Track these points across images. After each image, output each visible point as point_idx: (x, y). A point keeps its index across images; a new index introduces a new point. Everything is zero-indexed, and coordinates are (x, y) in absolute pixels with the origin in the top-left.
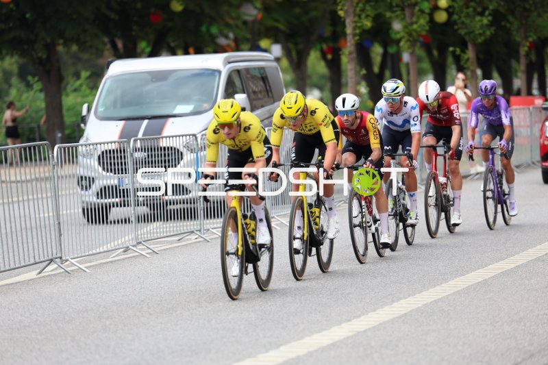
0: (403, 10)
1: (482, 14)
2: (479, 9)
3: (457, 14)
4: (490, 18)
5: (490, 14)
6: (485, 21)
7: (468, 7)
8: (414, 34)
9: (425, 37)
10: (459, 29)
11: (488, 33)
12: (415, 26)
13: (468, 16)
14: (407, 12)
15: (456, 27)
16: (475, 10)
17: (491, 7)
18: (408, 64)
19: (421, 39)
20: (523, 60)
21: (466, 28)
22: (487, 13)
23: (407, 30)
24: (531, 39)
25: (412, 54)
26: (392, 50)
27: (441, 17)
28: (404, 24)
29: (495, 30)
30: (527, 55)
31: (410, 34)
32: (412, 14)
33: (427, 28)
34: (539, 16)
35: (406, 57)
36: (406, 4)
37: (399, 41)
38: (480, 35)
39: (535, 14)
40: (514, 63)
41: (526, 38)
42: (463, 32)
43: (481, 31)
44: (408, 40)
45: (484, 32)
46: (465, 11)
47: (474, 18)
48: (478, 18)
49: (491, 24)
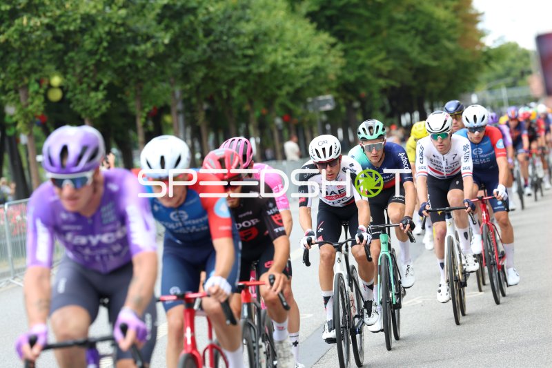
0: (17, 92)
1: (96, 89)
2: (93, 85)
3: (72, 91)
4: (105, 92)
5: (105, 89)
6: (100, 95)
7: (81, 83)
8: (30, 115)
9: (41, 118)
10: (74, 107)
11: (104, 108)
12: (30, 108)
13: (82, 92)
14: (21, 94)
15: (71, 106)
16: (89, 86)
17: (106, 82)
18: (26, 146)
19: (37, 120)
20: (141, 132)
21: (82, 104)
22: (101, 87)
23: (22, 113)
24: (147, 110)
25: (30, 135)
26: (10, 132)
27: (56, 95)
28: (19, 106)
29: (111, 105)
30: (145, 125)
31: (26, 116)
32: (27, 96)
33: (42, 108)
34: (154, 85)
35: (24, 139)
36: (20, 85)
37: (15, 124)
38: (97, 110)
39: (149, 83)
40: (132, 133)
41: (142, 108)
42: (78, 109)
43: (97, 106)
44: (25, 122)
45: (100, 107)
46: (79, 87)
47: (88, 94)
48: (92, 94)
49: (107, 98)
